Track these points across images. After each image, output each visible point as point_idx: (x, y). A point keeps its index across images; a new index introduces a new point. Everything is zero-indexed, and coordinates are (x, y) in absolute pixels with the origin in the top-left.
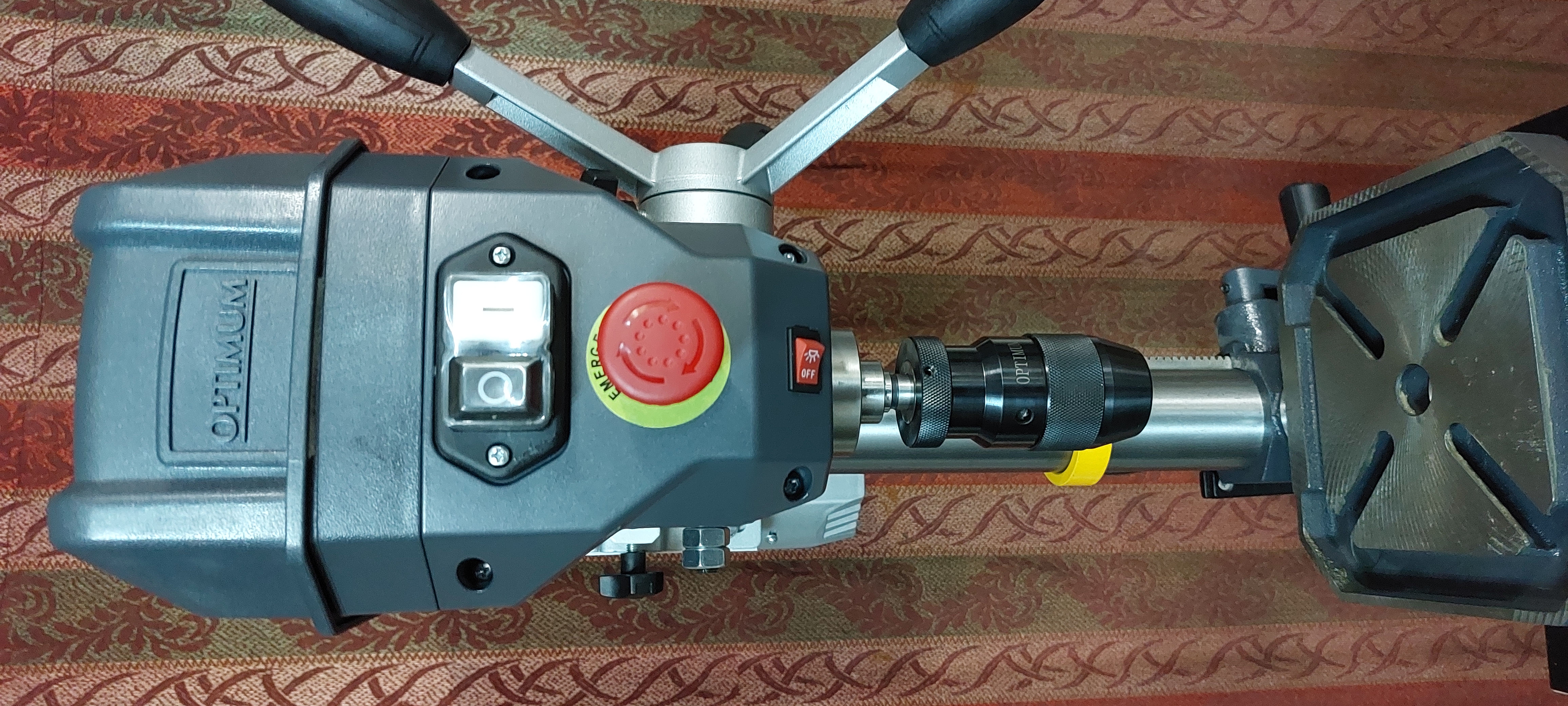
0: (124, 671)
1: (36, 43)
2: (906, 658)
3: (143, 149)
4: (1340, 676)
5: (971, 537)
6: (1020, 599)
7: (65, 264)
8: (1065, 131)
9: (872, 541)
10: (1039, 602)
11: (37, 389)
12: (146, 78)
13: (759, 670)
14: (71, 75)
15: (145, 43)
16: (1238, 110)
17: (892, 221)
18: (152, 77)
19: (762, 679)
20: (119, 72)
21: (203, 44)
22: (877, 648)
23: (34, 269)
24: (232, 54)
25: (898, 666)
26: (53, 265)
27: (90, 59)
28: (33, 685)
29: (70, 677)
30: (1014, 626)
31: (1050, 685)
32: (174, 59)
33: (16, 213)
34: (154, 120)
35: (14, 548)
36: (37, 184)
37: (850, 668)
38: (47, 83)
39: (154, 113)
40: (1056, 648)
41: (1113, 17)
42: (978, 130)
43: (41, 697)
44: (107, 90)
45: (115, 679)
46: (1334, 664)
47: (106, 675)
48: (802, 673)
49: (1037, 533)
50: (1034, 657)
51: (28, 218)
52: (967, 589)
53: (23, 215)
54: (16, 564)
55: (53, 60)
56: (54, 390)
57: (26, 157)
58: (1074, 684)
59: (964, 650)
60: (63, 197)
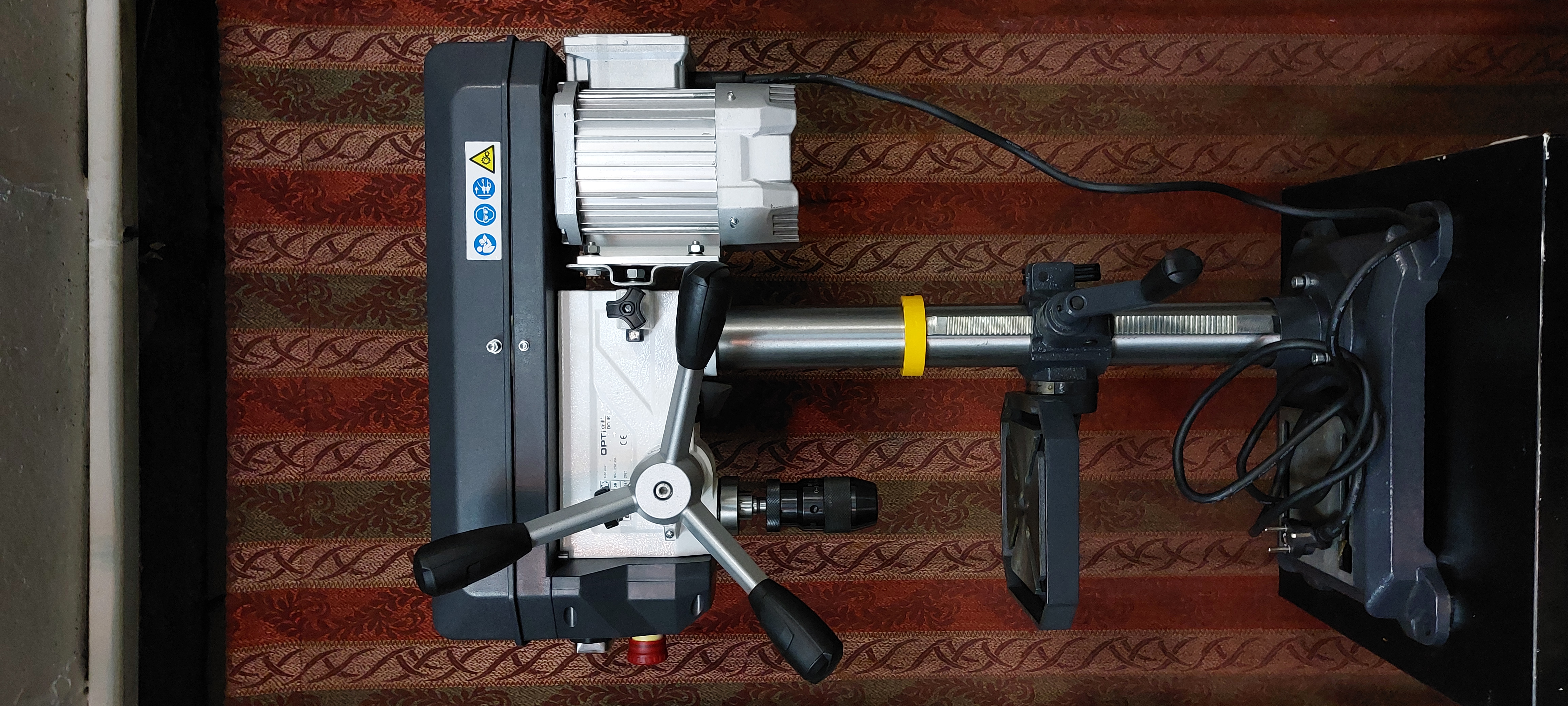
0: (377, 543)
1: (290, 139)
2: (872, 548)
3: (362, 210)
4: (1192, 570)
5: (921, 467)
6: (952, 511)
7: (322, 289)
8: (1004, 168)
9: (849, 470)
10: (967, 514)
11: (312, 370)
12: (360, 160)
13: (771, 553)
14: (313, 160)
15: (357, 135)
16: (1148, 144)
17: (870, 242)
18: (362, 159)
19: (773, 559)
20: (342, 156)
21: (394, 134)
22: (852, 540)
23: (303, 292)
24: (413, 140)
25: (866, 553)
26: (314, 289)
27: (324, 148)
28: (327, 551)
29: (347, 546)
30: (948, 528)
31: (971, 569)
32: (376, 145)
33: (289, 256)
34: (366, 188)
35: (308, 468)
36: (300, 235)
37: (833, 554)
38: (299, 166)
39: (367, 183)
40: (979, 544)
41: (1050, 72)
42: (937, 170)
43: (331, 557)
44: (336, 169)
45: (373, 548)
46: (1188, 561)
47: (367, 545)
48: (800, 556)
49: (968, 466)
50: (963, 550)
51: (297, 259)
52: (914, 503)
53: (293, 257)
54: (310, 478)
55: (301, 150)
56: (322, 371)
57: (291, 217)
58: (989, 569)
59: (913, 544)
60: (316, 244)
